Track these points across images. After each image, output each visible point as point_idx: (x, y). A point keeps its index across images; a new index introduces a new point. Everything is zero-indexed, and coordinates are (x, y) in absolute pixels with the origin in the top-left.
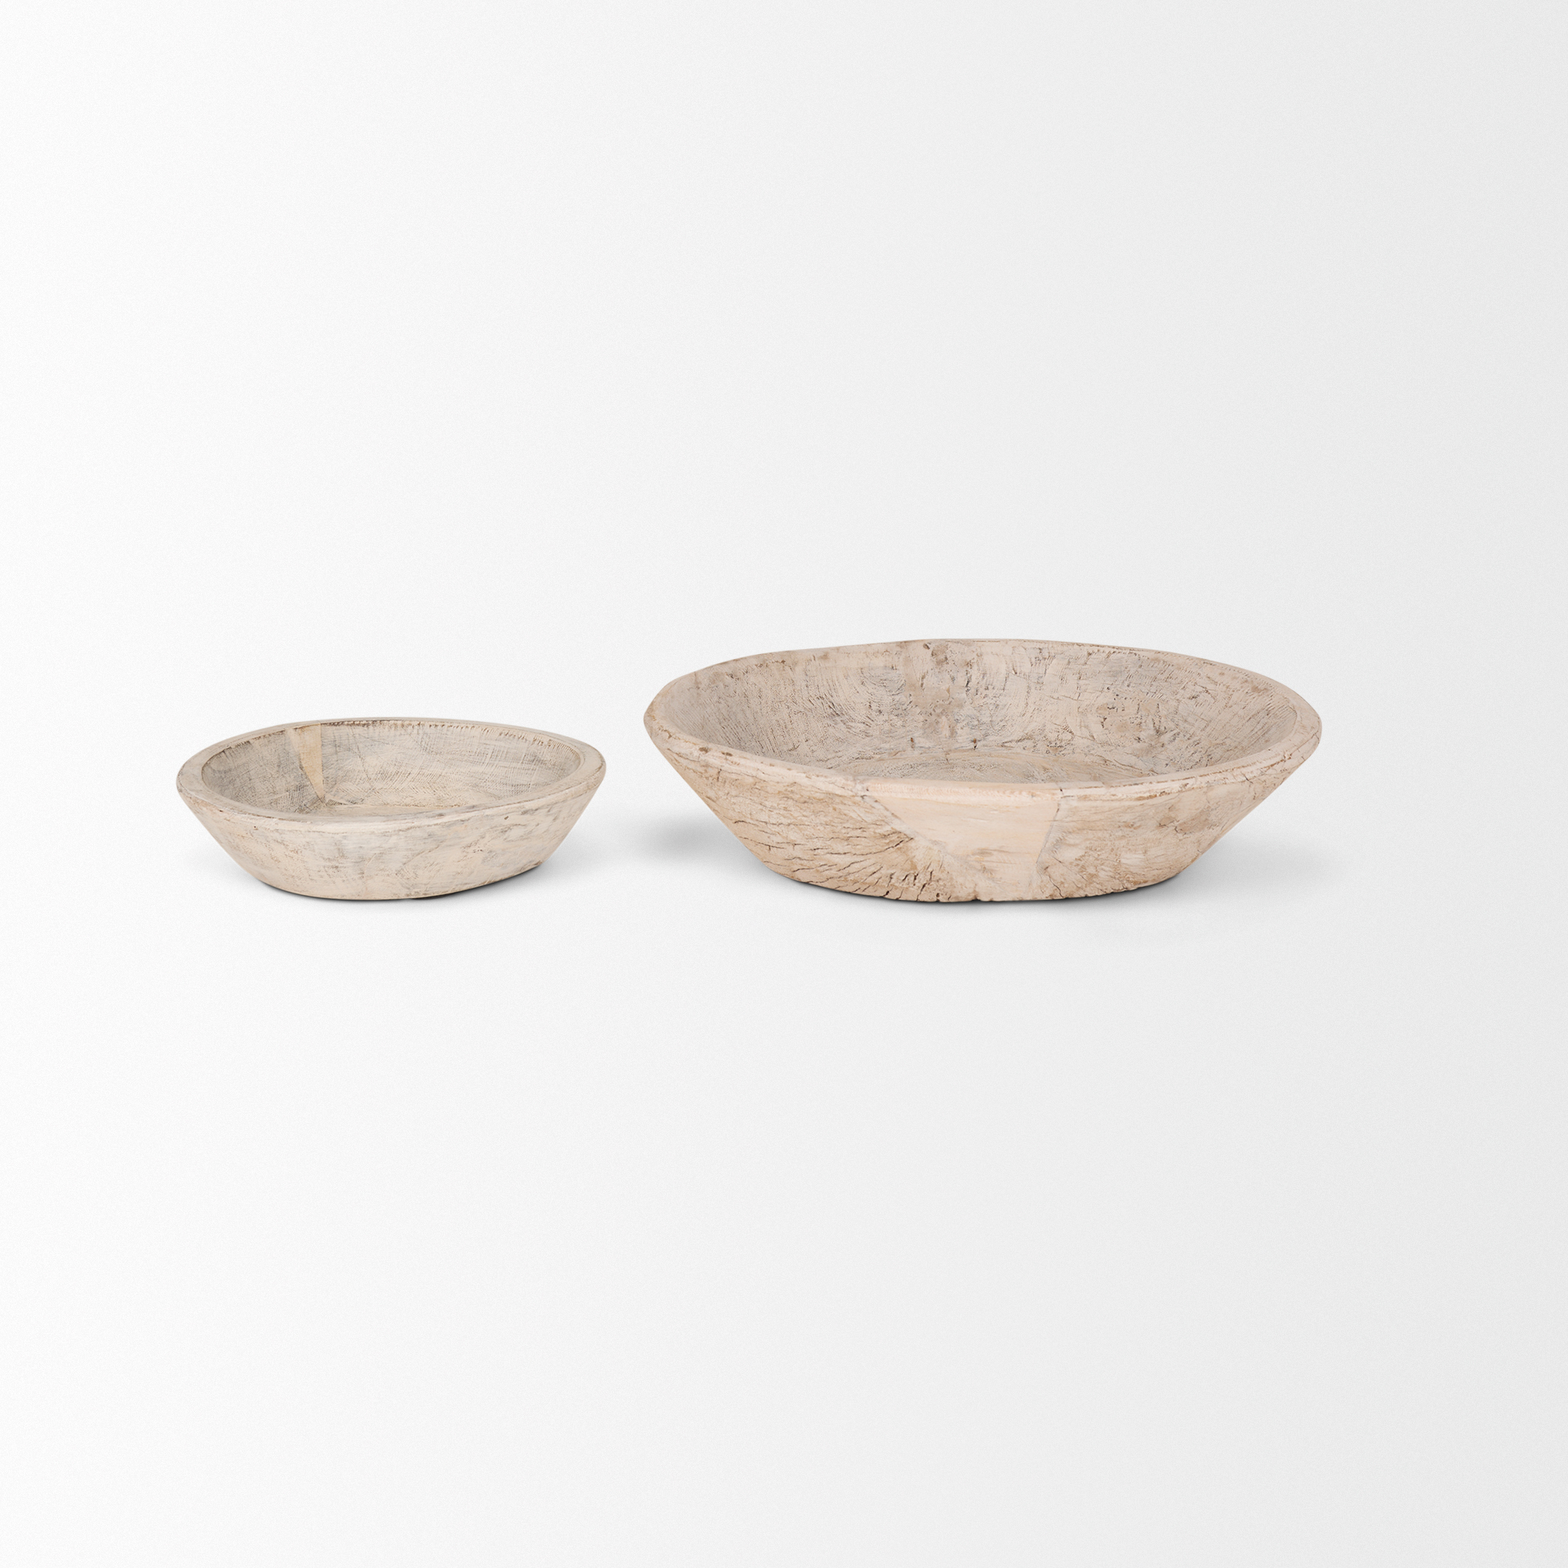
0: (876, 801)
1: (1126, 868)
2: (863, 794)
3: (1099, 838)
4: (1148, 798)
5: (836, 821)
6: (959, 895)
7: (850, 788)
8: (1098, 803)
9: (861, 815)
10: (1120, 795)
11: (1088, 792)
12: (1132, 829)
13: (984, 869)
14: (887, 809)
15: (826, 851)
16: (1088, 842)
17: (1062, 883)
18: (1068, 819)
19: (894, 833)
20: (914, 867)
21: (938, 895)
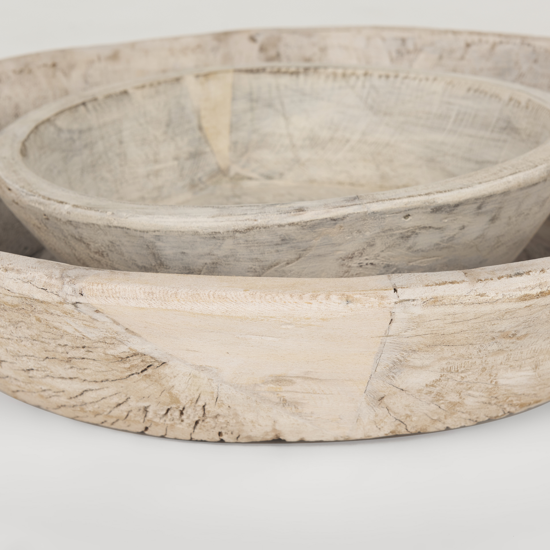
0: (97, 311)
1: (506, 390)
2: (75, 300)
3: (462, 356)
4: (538, 296)
5: (46, 335)
6: (252, 434)
7: (55, 290)
8: (457, 309)
9: (80, 330)
10: (492, 295)
11: (440, 291)
12: (514, 340)
13: (284, 402)
14: (118, 324)
15: (44, 374)
16: (444, 362)
17: (408, 416)
18: (410, 333)
19: (135, 355)
20: (176, 400)
21: (220, 434)
